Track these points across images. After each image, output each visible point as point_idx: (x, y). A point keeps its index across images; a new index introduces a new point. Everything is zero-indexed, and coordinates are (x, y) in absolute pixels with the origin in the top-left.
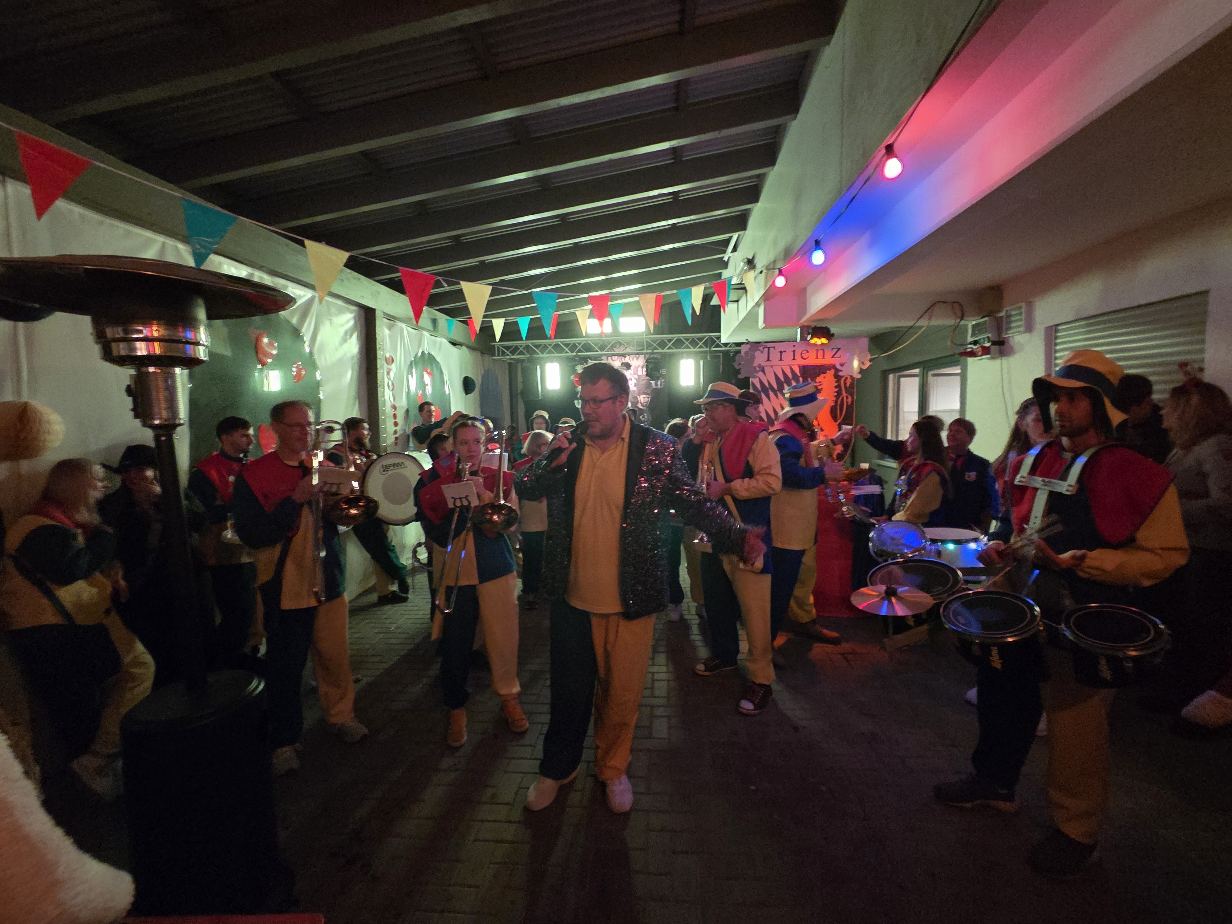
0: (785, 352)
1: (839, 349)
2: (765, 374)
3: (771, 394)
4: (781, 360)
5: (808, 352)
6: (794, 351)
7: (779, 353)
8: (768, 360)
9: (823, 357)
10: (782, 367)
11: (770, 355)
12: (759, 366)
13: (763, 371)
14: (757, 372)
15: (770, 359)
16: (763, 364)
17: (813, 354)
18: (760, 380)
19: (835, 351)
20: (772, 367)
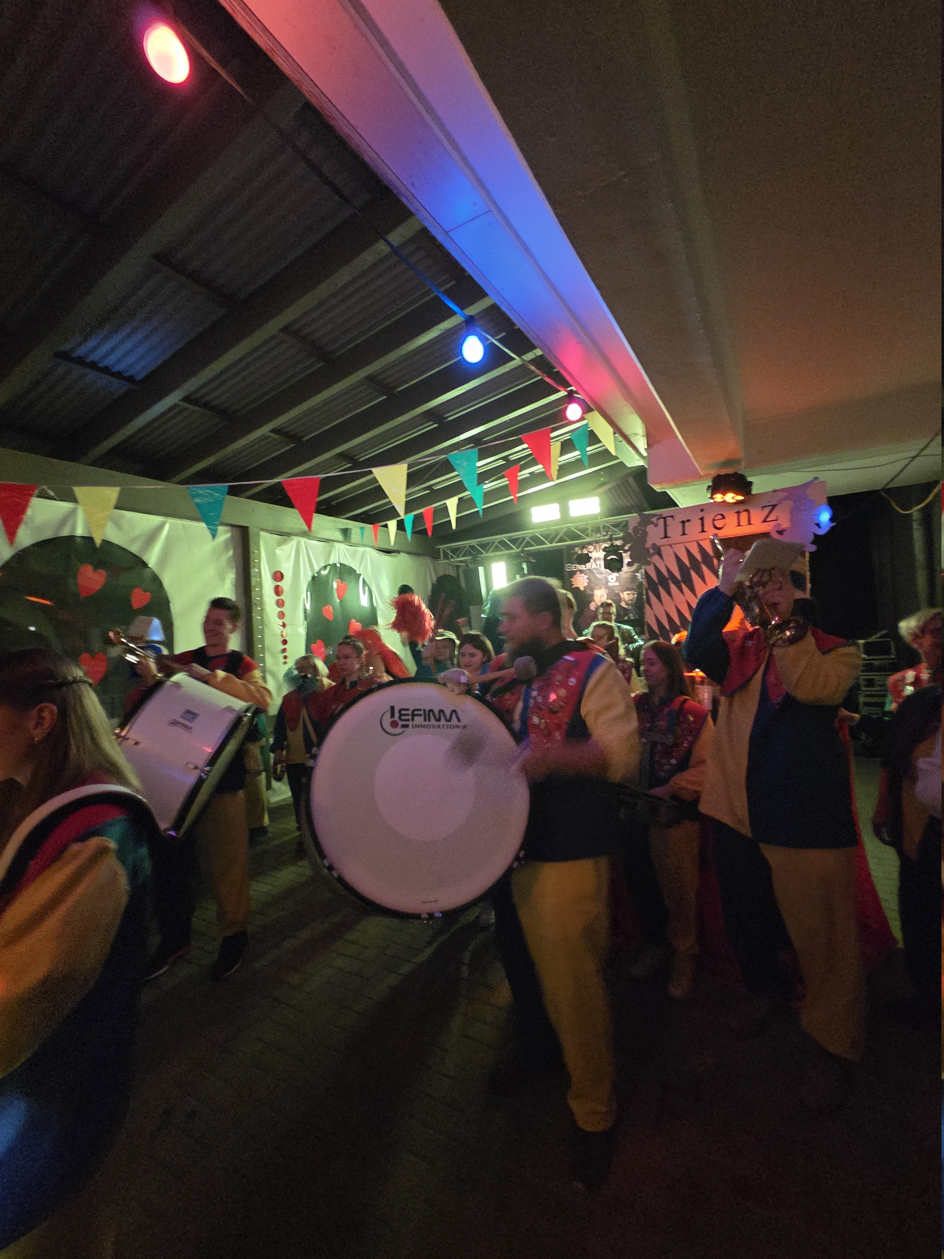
0: (689, 521)
1: (774, 506)
2: (662, 558)
3: (673, 587)
4: (684, 534)
5: (724, 517)
6: (702, 519)
7: (681, 525)
8: (666, 537)
9: (749, 523)
10: (686, 544)
11: (668, 528)
12: (654, 546)
13: (660, 554)
14: (651, 555)
15: (669, 535)
16: (659, 542)
17: (731, 519)
18: (655, 566)
19: (767, 510)
20: (670, 546)
